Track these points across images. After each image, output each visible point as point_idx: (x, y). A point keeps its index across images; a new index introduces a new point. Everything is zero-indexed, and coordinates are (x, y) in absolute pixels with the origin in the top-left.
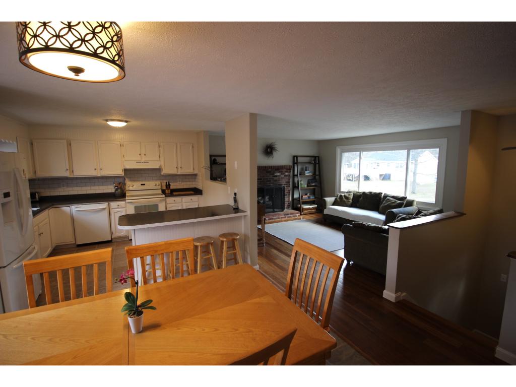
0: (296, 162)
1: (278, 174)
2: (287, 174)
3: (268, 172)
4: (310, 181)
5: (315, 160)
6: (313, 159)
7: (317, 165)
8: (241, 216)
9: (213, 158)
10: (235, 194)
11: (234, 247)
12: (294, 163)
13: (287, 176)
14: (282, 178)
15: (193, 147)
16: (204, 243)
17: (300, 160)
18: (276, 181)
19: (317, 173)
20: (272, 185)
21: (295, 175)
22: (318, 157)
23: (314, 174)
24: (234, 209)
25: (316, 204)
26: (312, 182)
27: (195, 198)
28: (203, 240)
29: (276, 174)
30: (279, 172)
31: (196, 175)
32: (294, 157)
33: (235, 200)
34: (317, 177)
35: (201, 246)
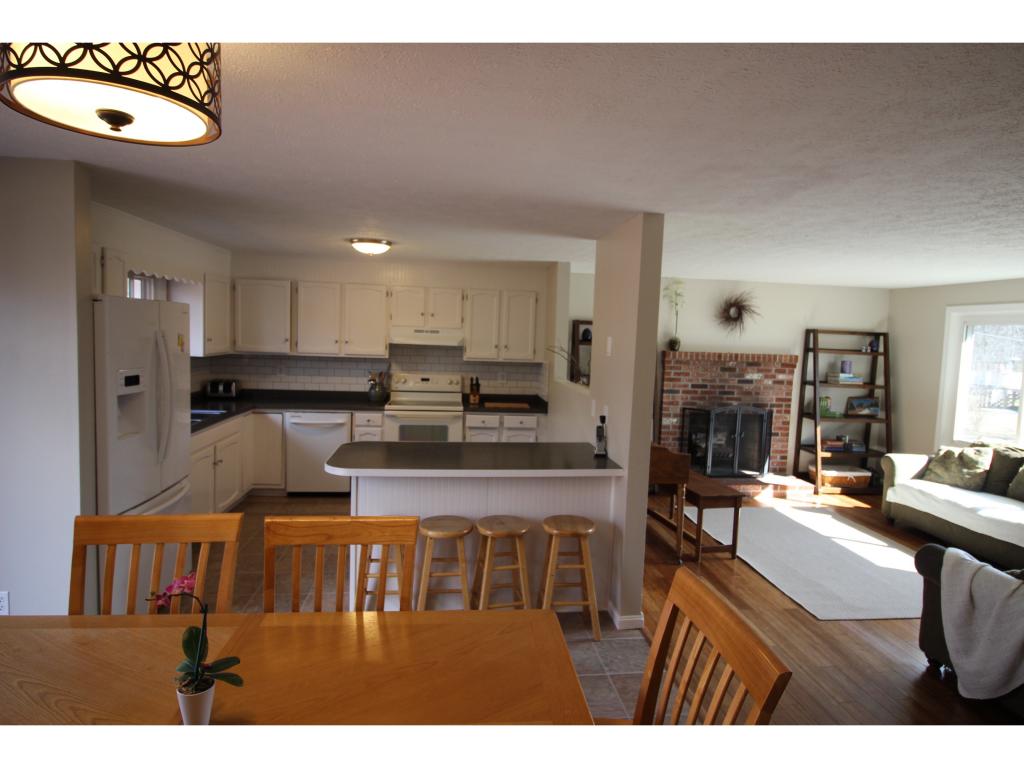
0: (811, 346)
1: (755, 376)
2: (781, 377)
3: (724, 369)
4: (855, 403)
5: (873, 346)
6: (868, 340)
7: (881, 359)
8: (610, 478)
9: (582, 328)
10: (603, 419)
11: (579, 555)
12: (807, 350)
13: (781, 382)
14: (766, 387)
15: (537, 300)
16: (501, 531)
17: (824, 341)
18: (748, 393)
19: (880, 380)
20: (735, 403)
21: (810, 383)
22: (885, 335)
23: (871, 382)
24: (597, 456)
25: (869, 470)
26: (861, 406)
27: (530, 420)
28: (503, 523)
29: (748, 377)
30: (759, 371)
31: (539, 365)
32: (808, 332)
33: (601, 434)
34: (879, 393)
35: (493, 538)
